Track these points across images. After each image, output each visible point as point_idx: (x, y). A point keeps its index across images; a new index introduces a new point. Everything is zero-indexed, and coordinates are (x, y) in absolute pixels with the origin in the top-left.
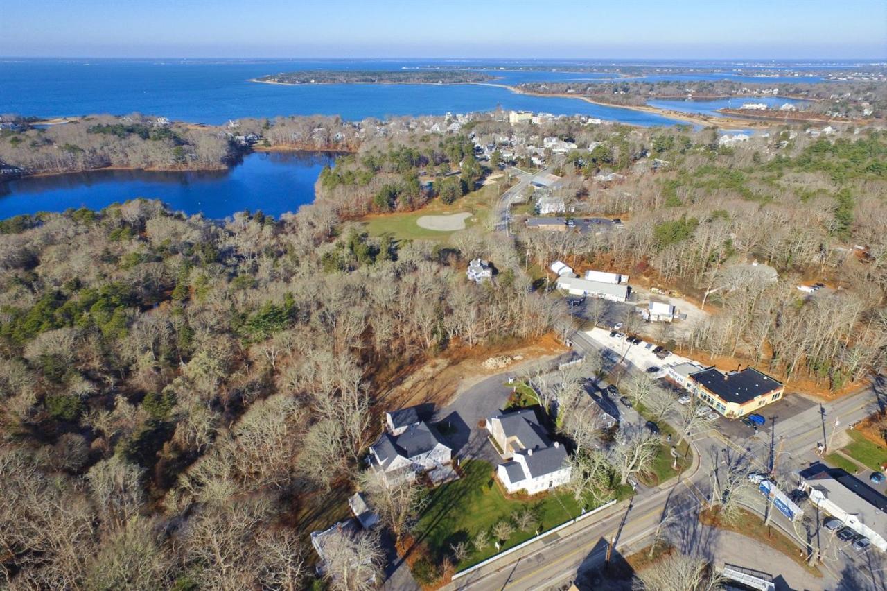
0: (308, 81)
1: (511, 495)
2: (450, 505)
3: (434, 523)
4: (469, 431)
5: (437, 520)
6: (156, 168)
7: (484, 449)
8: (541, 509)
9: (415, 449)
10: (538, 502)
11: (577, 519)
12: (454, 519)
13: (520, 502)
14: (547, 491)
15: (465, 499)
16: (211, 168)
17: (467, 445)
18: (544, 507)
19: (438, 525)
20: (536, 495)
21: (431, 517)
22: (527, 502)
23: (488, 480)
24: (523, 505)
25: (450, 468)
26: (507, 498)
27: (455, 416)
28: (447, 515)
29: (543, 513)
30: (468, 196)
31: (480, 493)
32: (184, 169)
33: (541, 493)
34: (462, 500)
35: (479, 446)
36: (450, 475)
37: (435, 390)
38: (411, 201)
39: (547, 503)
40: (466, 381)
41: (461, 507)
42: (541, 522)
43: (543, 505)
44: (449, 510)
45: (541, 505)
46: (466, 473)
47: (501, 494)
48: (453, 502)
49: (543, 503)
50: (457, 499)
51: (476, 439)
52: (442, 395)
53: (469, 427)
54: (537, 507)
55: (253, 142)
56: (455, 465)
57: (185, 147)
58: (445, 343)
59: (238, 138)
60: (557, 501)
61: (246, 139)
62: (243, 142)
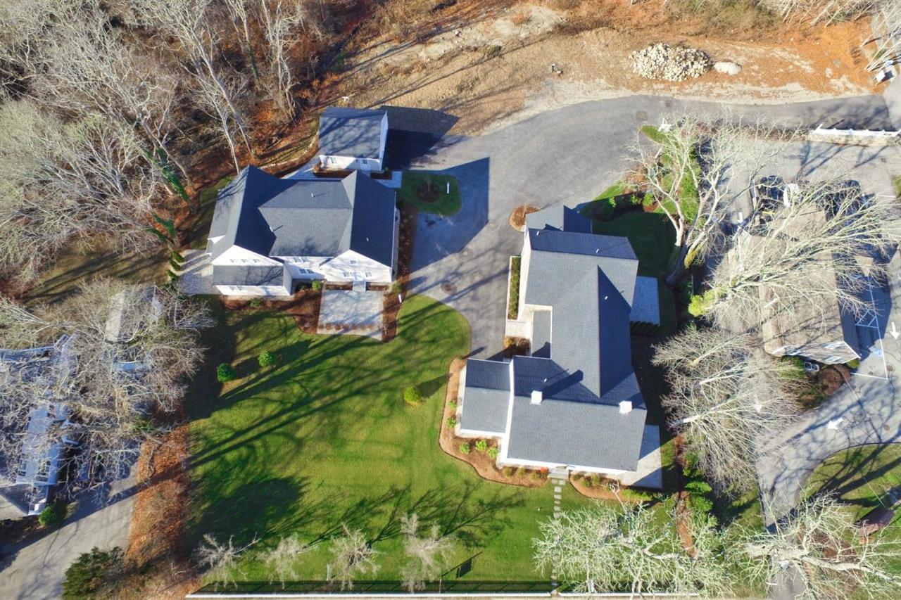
1: (457, 441)
2: (317, 404)
3: (251, 434)
4: (483, 221)
5: (263, 428)
7: (482, 290)
8: (499, 515)
9: (298, 240)
12: (300, 443)
15: (356, 403)
17: (451, 261)
18: (513, 514)
19: (258, 443)
20: (513, 471)
22: (481, 480)
25: (375, 305)
26: (445, 445)
27: (481, 167)
28: (289, 427)
29: (498, 529)
34: (348, 404)
35: (477, 279)
36: (369, 323)
37: (480, 88)
39: (524, 505)
40: (563, 86)
41: (335, 419)
42: (475, 550)
43: (511, 506)
44: (305, 415)
45: (507, 504)
46: (403, 334)
47: (437, 426)
48: (327, 398)
49: (514, 501)
50: (340, 395)
51: (483, 254)
52: (489, 106)
53: (491, 215)
54: (495, 505)
56: (391, 304)
60: (552, 515)
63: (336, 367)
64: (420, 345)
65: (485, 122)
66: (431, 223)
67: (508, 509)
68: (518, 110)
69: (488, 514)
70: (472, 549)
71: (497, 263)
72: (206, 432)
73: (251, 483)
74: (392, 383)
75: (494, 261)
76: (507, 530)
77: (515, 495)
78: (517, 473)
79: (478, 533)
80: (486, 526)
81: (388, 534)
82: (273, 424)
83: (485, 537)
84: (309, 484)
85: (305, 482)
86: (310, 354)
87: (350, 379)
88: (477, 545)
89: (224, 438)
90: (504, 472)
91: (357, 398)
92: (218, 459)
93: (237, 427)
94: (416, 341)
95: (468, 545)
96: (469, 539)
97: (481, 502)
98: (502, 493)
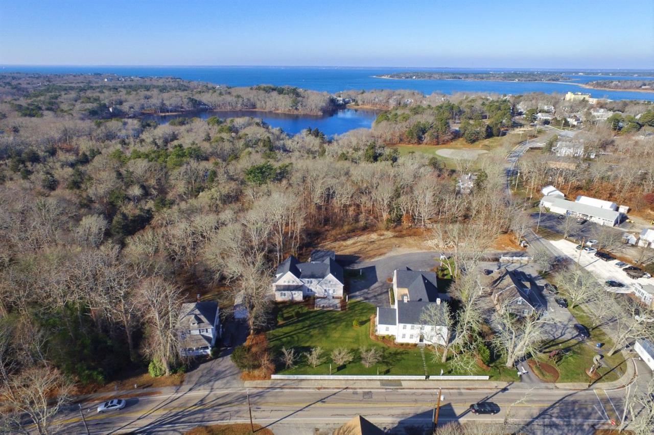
0: (411, 77)
1: (377, 337)
2: (316, 326)
4: (375, 280)
5: (295, 332)
6: (280, 111)
7: (379, 297)
8: (399, 357)
9: (309, 273)
10: (401, 350)
11: (431, 377)
12: (311, 336)
13: (382, 344)
14: (416, 345)
15: (333, 326)
16: (312, 114)
17: (366, 290)
18: (404, 356)
19: (294, 336)
20: (402, 344)
21: (293, 329)
22: (389, 347)
23: (364, 319)
24: (383, 348)
25: (337, 302)
26: (372, 338)
27: (372, 269)
28: (308, 332)
29: (399, 360)
30: (491, 140)
31: (349, 326)
32: (296, 112)
33: (408, 344)
34: (329, 326)
35: (376, 294)
36: (335, 306)
37: (369, 249)
38: (437, 137)
39: (409, 354)
40: (400, 249)
41: (325, 330)
42: (391, 367)
44: (313, 329)
45: (401, 353)
46: (349, 308)
47: (368, 333)
48: (320, 324)
49: (404, 353)
50: (325, 323)
51: (377, 288)
52: (372, 253)
53: (378, 279)
54: (396, 354)
55: (348, 102)
56: (343, 301)
57: (300, 99)
58: (399, 220)
59: (339, 98)
60: (421, 357)
61: (344, 100)
62: (341, 102)
63: (322, 317)
65: (371, 257)
66: (355, 282)
67: (402, 355)
69: (394, 356)
70: (389, 366)
71: (383, 290)
72: (273, 334)
74: (346, 320)
76: (403, 361)
77: (404, 351)
78: (404, 345)
79: (391, 361)
80: (394, 360)
82: (300, 331)
83: (394, 362)
85: (316, 347)
86: (313, 314)
87: (329, 320)
88: (391, 365)
89: (280, 335)
90: (398, 345)
91: (333, 324)
93: (286, 332)
94: (355, 309)
95: (387, 365)
96: (387, 363)
97: (390, 353)
98: (399, 351)
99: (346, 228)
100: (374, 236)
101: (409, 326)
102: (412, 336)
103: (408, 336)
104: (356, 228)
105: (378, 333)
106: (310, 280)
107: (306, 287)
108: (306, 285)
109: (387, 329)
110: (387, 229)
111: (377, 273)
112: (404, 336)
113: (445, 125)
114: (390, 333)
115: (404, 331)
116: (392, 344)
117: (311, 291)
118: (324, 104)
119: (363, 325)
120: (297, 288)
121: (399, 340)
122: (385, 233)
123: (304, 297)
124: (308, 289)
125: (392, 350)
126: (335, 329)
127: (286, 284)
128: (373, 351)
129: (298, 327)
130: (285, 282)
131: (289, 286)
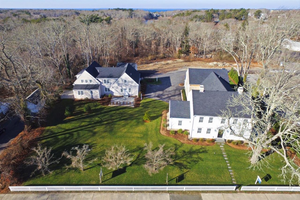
1: (168, 132)
2: (105, 123)
3: (73, 130)
4: (170, 86)
5: (79, 129)
7: (172, 98)
8: (195, 156)
9: (108, 74)
10: (197, 147)
11: (243, 188)
12: (95, 133)
13: (174, 140)
14: (213, 141)
15: (123, 122)
17: (161, 92)
18: (201, 155)
19: (75, 133)
20: (197, 140)
21: (77, 125)
22: (182, 144)
23: (156, 114)
24: (176, 145)
25: (132, 100)
26: (163, 132)
27: (168, 78)
28: (91, 129)
29: (196, 162)
31: (140, 123)
33: (204, 140)
34: (118, 123)
35: (170, 96)
36: (130, 103)
37: (165, 68)
39: (207, 152)
41: (112, 126)
42: (185, 171)
43: (200, 152)
44: (99, 126)
45: (197, 152)
46: (142, 106)
47: (159, 128)
48: (110, 121)
49: (201, 151)
50: (116, 120)
51: (171, 91)
52: (168, 70)
53: (172, 85)
54: (191, 152)
55: (159, 16)
56: (138, 100)
57: (133, 12)
58: (187, 52)
59: (154, 14)
60: (222, 155)
61: (156, 15)
62: (155, 16)
63: (114, 113)
64: (149, 109)
65: (167, 72)
66: (152, 86)
67: (199, 154)
68: (177, 70)
69: (189, 156)
70: (183, 170)
71: (176, 93)
72: (52, 130)
73: (67, 145)
74: (138, 117)
75: (175, 92)
76: (200, 162)
77: (201, 149)
78: (200, 141)
79: (185, 163)
80: (189, 160)
81: (136, 164)
82: (84, 128)
83: (189, 164)
84: (96, 146)
85: (95, 145)
86: (105, 110)
87: (120, 116)
88: (185, 168)
89: (60, 131)
90: (193, 141)
91: (123, 121)
92: (54, 138)
93: (67, 128)
94: (148, 108)
95: (180, 168)
96: (180, 166)
97: (184, 152)
98: (194, 149)
99: (150, 58)
100: (170, 62)
101: (206, 118)
102: (209, 131)
103: (204, 131)
104: (157, 57)
105: (169, 128)
106: (106, 79)
107: (104, 86)
108: (104, 84)
109: (180, 123)
110: (179, 57)
111: (171, 80)
112: (199, 130)
113: (211, 17)
114: (183, 127)
115: (200, 125)
116: (186, 139)
117: (109, 90)
118: (146, 15)
119: (154, 119)
120: (95, 87)
121: (194, 135)
122: (178, 60)
123: (102, 96)
124: (106, 89)
125: (187, 147)
126: (124, 126)
127: (84, 83)
128: (161, 150)
129: (83, 124)
130: (82, 81)
131: (87, 85)
